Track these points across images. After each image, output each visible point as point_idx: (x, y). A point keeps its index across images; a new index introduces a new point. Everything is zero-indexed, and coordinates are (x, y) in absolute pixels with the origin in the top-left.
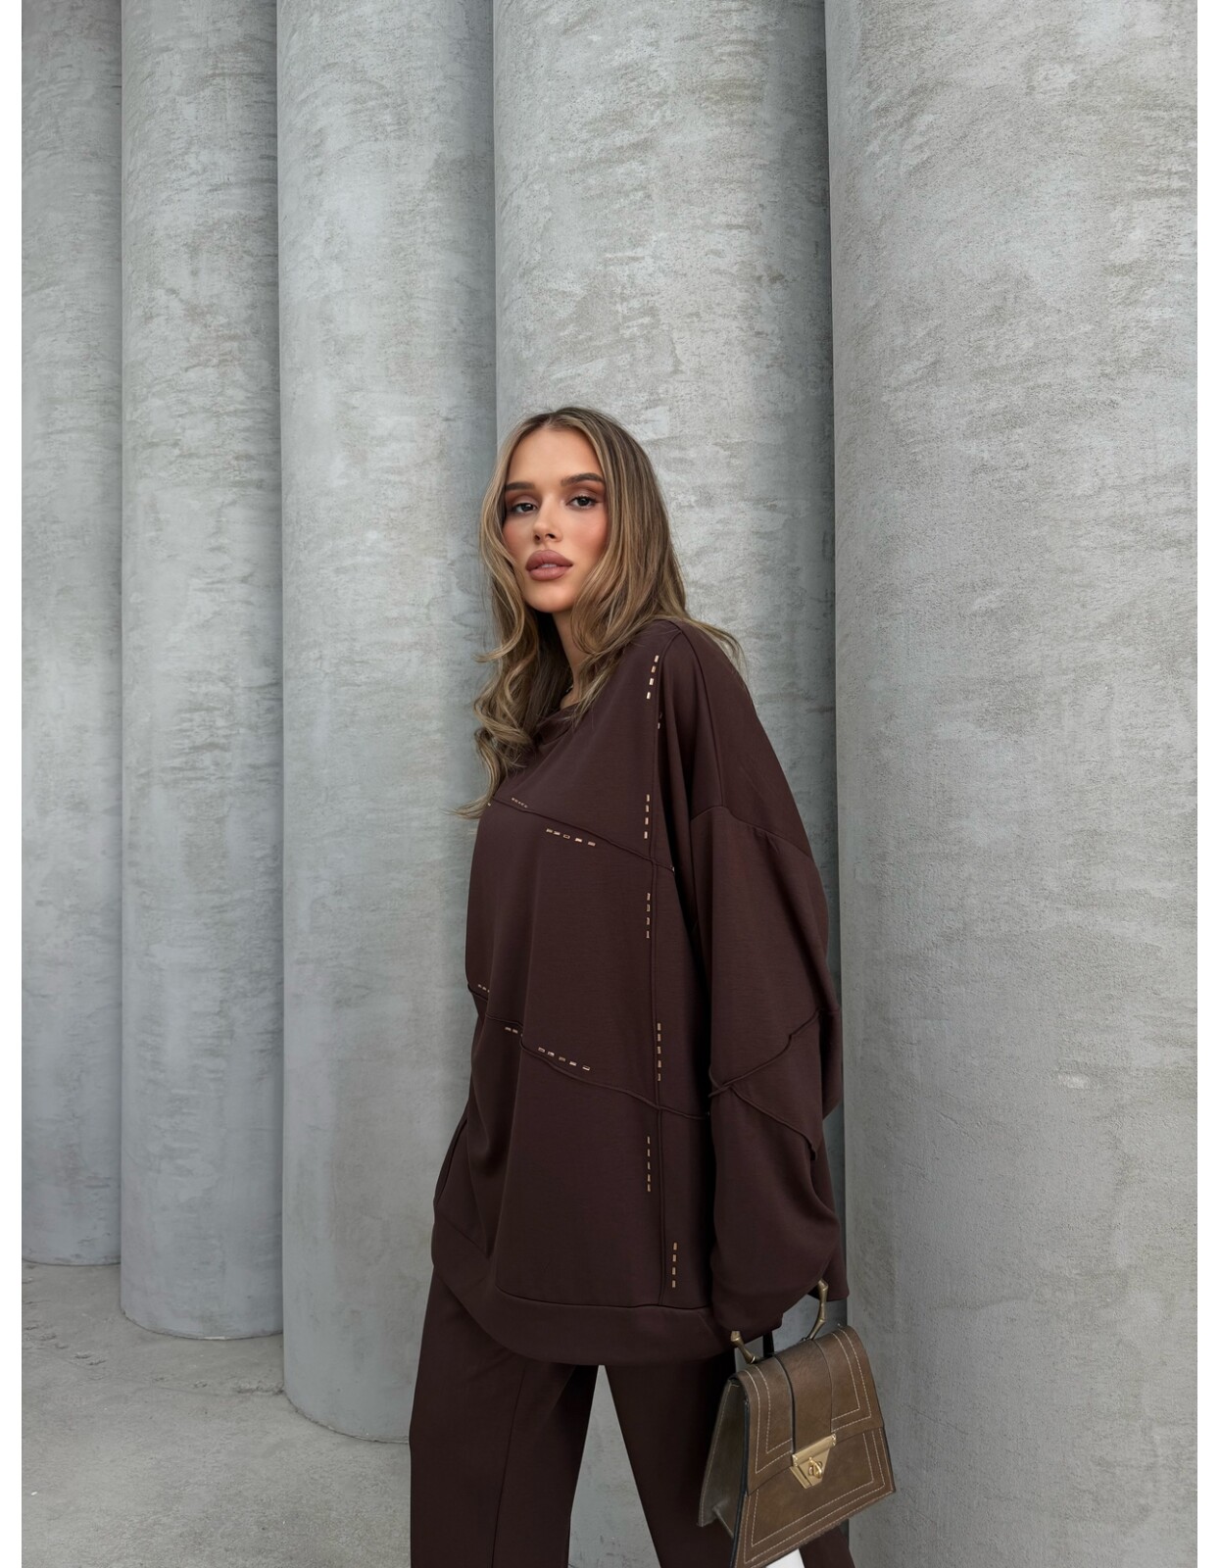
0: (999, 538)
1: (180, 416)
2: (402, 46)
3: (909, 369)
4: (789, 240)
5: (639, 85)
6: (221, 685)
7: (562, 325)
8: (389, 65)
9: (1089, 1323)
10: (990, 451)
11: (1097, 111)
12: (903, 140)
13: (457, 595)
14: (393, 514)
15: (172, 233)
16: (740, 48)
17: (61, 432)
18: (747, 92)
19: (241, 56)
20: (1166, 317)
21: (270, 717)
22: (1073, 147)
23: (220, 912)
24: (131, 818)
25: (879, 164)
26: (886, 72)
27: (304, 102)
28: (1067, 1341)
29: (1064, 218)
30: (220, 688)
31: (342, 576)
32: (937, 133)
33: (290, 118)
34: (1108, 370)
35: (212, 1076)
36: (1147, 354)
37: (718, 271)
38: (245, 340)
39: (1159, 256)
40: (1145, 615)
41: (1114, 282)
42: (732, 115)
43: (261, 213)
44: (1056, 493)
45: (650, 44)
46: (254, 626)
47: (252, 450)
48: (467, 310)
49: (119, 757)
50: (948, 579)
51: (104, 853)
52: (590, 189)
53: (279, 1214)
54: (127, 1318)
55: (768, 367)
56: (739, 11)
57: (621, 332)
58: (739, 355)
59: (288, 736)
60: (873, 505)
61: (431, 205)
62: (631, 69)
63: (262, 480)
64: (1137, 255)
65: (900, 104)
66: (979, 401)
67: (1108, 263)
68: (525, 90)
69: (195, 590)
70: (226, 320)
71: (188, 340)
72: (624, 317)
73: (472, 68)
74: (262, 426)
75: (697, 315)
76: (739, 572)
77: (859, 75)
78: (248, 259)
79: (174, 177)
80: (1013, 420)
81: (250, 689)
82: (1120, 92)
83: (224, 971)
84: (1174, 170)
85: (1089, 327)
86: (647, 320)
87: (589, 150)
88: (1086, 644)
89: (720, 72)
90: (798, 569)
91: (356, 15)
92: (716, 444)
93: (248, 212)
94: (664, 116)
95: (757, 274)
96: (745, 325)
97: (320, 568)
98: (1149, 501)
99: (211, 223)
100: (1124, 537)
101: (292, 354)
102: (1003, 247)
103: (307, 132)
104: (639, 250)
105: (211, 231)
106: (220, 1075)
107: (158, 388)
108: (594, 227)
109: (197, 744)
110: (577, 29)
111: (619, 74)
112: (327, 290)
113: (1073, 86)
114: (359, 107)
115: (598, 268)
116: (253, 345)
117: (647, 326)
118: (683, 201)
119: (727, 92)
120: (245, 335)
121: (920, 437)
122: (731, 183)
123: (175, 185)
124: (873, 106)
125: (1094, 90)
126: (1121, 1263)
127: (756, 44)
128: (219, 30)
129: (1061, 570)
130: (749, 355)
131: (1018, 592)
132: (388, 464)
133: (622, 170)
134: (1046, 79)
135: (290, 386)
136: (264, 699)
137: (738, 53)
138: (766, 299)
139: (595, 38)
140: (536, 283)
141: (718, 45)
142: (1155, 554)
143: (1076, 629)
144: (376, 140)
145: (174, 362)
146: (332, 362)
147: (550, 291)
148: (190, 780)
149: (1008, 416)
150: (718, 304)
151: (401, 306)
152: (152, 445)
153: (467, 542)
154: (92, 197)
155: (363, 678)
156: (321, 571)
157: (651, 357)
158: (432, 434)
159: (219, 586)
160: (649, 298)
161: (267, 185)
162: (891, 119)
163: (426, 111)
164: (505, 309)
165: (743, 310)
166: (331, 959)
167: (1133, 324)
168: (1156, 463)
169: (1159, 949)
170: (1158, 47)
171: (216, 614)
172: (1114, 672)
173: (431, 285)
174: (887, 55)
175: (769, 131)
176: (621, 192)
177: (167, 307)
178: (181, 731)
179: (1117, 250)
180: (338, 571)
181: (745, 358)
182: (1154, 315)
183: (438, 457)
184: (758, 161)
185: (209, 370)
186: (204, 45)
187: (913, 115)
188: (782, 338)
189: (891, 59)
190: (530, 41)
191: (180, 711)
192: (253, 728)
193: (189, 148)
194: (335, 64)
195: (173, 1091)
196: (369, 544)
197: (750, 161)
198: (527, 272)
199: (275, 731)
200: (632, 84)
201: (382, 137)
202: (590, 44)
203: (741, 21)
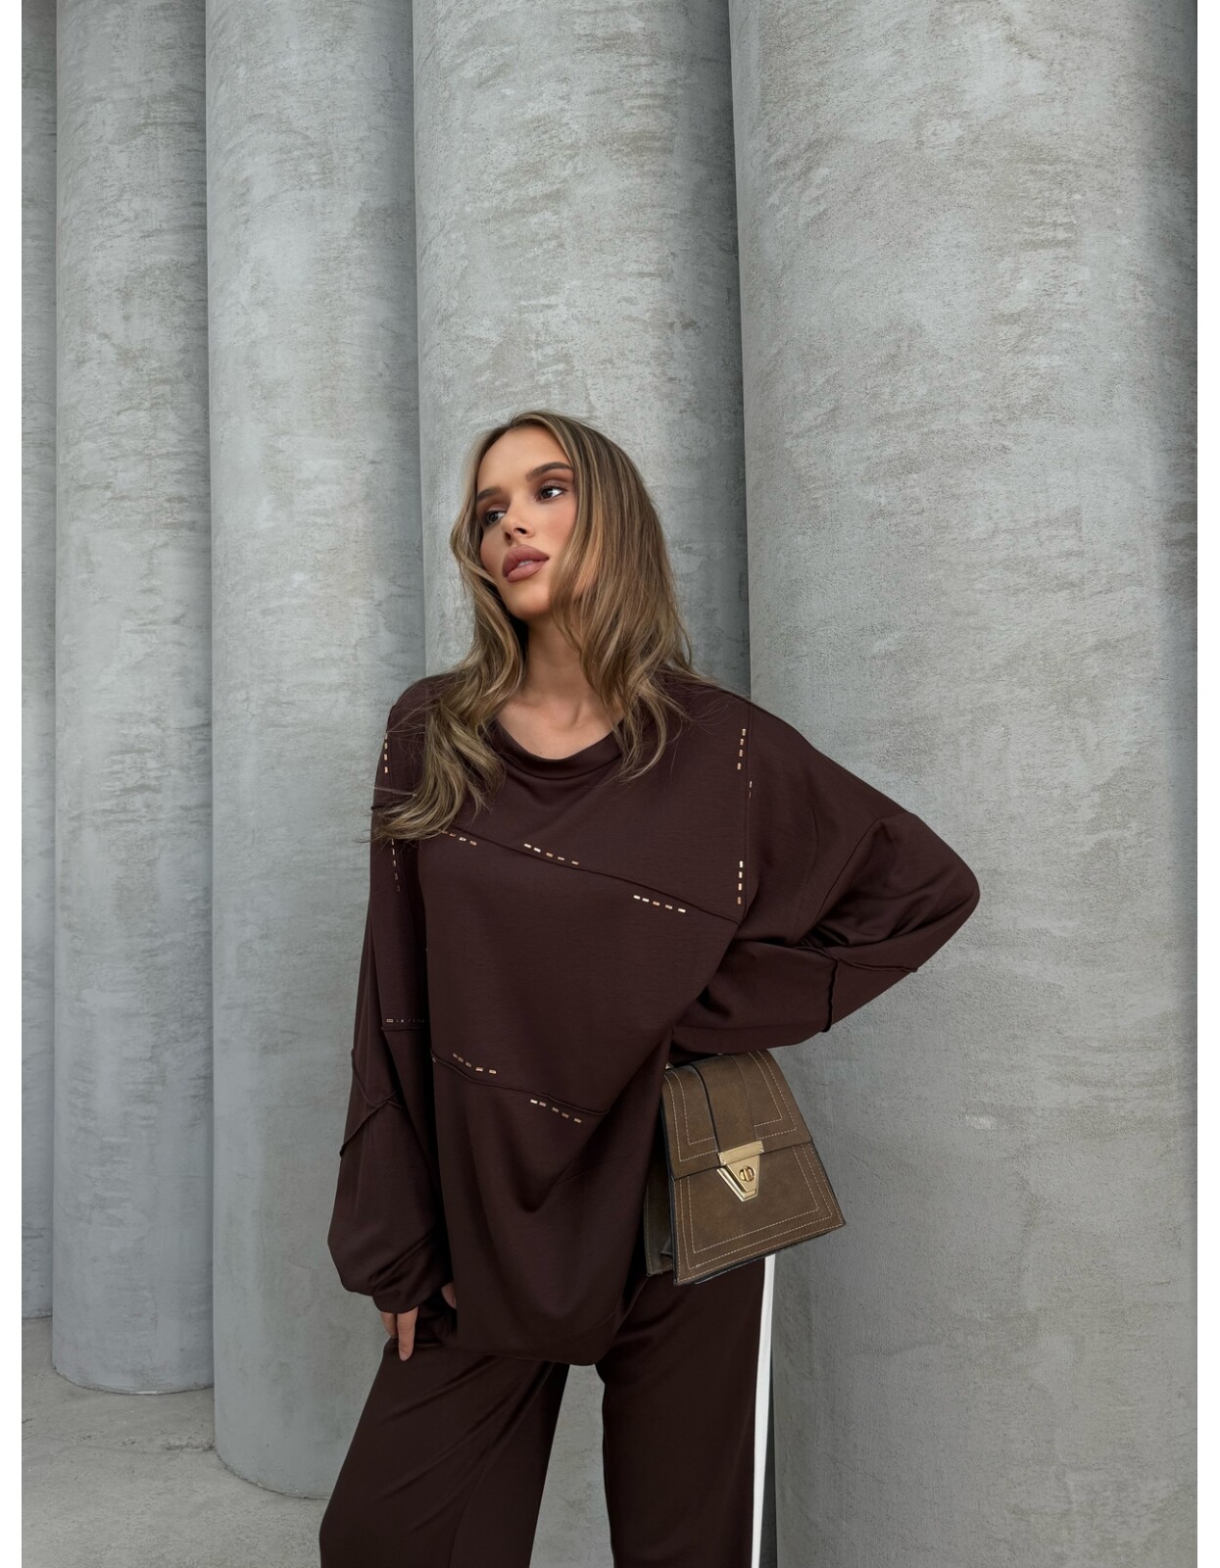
0: (897, 582)
1: (112, 459)
2: (327, 98)
3: (809, 416)
4: (701, 287)
5: (551, 138)
6: (153, 726)
7: (479, 371)
8: (314, 116)
9: (1001, 1368)
10: (887, 497)
11: (983, 165)
12: (801, 192)
13: (384, 635)
14: (319, 556)
15: (104, 279)
16: (650, 102)
18: (657, 144)
19: (173, 106)
20: (1054, 364)
21: (202, 757)
22: (962, 200)
23: (151, 956)
24: (63, 861)
25: (779, 216)
26: (784, 126)
27: (231, 151)
28: (980, 1387)
29: (954, 269)
30: (152, 730)
31: (270, 618)
32: (832, 186)
33: (217, 167)
34: (1000, 416)
35: (144, 1123)
36: (1037, 400)
37: (631, 319)
38: (177, 383)
39: (1046, 305)
40: (1040, 656)
41: (1004, 331)
42: (642, 166)
43: (192, 259)
44: (951, 536)
45: (562, 98)
46: (186, 667)
47: (184, 491)
48: (393, 355)
49: (52, 797)
50: (849, 622)
51: (38, 896)
52: (504, 238)
53: (210, 1265)
54: (58, 1374)
56: (649, 65)
57: (537, 378)
58: (652, 400)
59: (217, 778)
60: (778, 550)
61: (356, 252)
62: (543, 122)
63: (194, 522)
64: (1024, 305)
65: (798, 157)
66: (876, 447)
67: (996, 313)
68: (442, 142)
69: (128, 632)
70: (158, 364)
71: (120, 384)
72: (539, 364)
73: (396, 119)
74: (194, 468)
75: (611, 361)
77: (759, 129)
78: (180, 304)
79: (106, 223)
80: (908, 466)
81: (182, 730)
82: (1006, 146)
83: (154, 1015)
84: (1059, 222)
85: (979, 375)
86: (561, 367)
87: (503, 200)
88: (982, 686)
89: (630, 125)
90: (715, 610)
91: (281, 67)
93: (180, 258)
94: (575, 168)
95: (670, 321)
96: (657, 372)
97: (246, 611)
98: (1041, 544)
99: (143, 268)
100: (1018, 580)
101: (221, 397)
102: (897, 297)
103: (234, 180)
104: (553, 297)
105: (143, 277)
106: (152, 1122)
107: (90, 431)
108: (509, 275)
109: (128, 786)
110: (491, 82)
111: (531, 126)
112: (253, 335)
113: (960, 141)
114: (285, 156)
115: (514, 315)
116: (186, 389)
117: (561, 373)
118: (595, 250)
119: (639, 144)
120: (177, 378)
121: (822, 483)
122: (642, 232)
123: (107, 231)
124: (772, 160)
125: (981, 145)
126: (1032, 1306)
127: (666, 98)
128: (151, 80)
129: (957, 613)
130: (662, 400)
131: (916, 634)
132: (316, 506)
133: (536, 220)
134: (934, 134)
135: (220, 431)
136: (196, 739)
137: (648, 106)
138: (678, 346)
139: (508, 92)
140: (453, 330)
141: (627, 99)
142: (1049, 596)
143: (972, 671)
144: (302, 189)
145: (106, 405)
146: (257, 406)
147: (467, 337)
148: (120, 822)
149: (904, 461)
150: (631, 351)
151: (327, 351)
152: (85, 488)
153: (394, 583)
155: (289, 719)
156: (248, 613)
157: (565, 403)
158: (358, 476)
159: (150, 627)
160: (563, 345)
161: (199, 231)
162: (789, 173)
163: (351, 161)
164: (425, 355)
165: (656, 356)
166: (258, 1004)
167: (1023, 371)
168: (1048, 507)
169: (1062, 987)
170: (1041, 103)
171: (148, 655)
172: (1011, 713)
173: (356, 330)
174: (785, 110)
175: (679, 182)
176: (535, 241)
177: (100, 351)
178: (112, 773)
179: (1006, 300)
180: (264, 613)
181: (658, 404)
182: (1042, 362)
183: (364, 500)
184: (673, 211)
185: (142, 414)
186: (137, 95)
187: (810, 168)
188: (694, 384)
189: (788, 114)
190: (446, 95)
191: (112, 753)
192: (184, 769)
193: (121, 196)
194: (262, 114)
195: (104, 1139)
196: (295, 586)
197: (661, 211)
198: (446, 318)
199: (207, 773)
200: (544, 137)
201: (307, 186)
202: (504, 96)
203: (651, 75)
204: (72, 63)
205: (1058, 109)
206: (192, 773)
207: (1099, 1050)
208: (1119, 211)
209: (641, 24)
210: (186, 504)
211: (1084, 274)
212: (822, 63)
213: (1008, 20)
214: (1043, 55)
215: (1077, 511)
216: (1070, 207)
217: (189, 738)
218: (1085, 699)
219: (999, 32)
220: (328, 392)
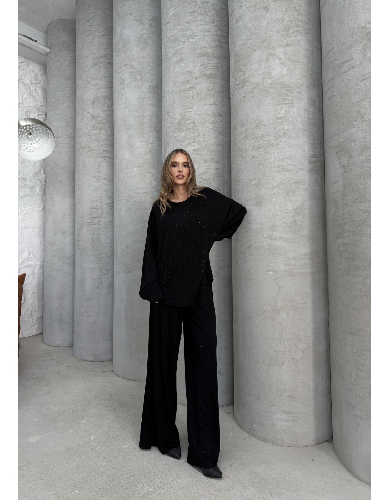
0: (257, 170)
1: (90, 141)
2: (142, 61)
3: (242, 137)
4: (223, 107)
5: (192, 75)
6: (100, 203)
7: (176, 125)
8: (139, 65)
9: (273, 319)
10: (256, 153)
11: (275, 88)
12: (241, 91)
13: (154, 182)
14: (139, 164)
15: (88, 99)
16: (213, 67)
17: (60, 144)
18: (214, 76)
19: (104, 59)
20: (288, 127)
21: (111, 210)
22: (271, 95)
23: (99, 255)
24: (78, 234)
25: (237, 95)
26: (238, 77)
28: (269, 323)
29: (269, 108)
30: (99, 204)
32: (247, 90)
33: (116, 75)
34: (277, 138)
35: (97, 293)
36: (285, 134)
37: (208, 114)
39: (287, 116)
40: (283, 184)
41: (278, 121)
42: (211, 81)
43: (109, 94)
44: (267, 161)
45: (194, 67)
46: (107, 190)
47: (107, 149)
48: (156, 119)
49: (74, 221)
50: (248, 178)
51: (69, 244)
52: (181, 96)
55: (218, 134)
56: (213, 59)
57: (188, 127)
59: (116, 214)
60: (236, 163)
61: (148, 96)
62: (190, 72)
63: (109, 156)
64: (282, 116)
65: (241, 84)
66: (254, 143)
67: (277, 117)
68: (168, 74)
69: (94, 181)
70: (101, 119)
71: (92, 124)
72: (188, 124)
73: (157, 66)
74: (110, 144)
75: (203, 123)
76: (212, 177)
78: (106, 105)
79: (89, 86)
80: (260, 147)
81: (106, 204)
82: (280, 84)
83: (100, 269)
85: (273, 129)
86: (193, 124)
87: (181, 88)
88: (272, 190)
89: (208, 72)
90: (225, 176)
91: (132, 54)
92: (207, 150)
93: (106, 94)
94: (197, 82)
95: (216, 114)
96: (213, 125)
97: (123, 176)
98: (284, 162)
99: (97, 97)
100: (280, 170)
101: (117, 128)
102: (258, 114)
103: (120, 79)
104: (191, 109)
105: (97, 99)
106: (99, 293)
107: (85, 135)
108: (182, 104)
109: (94, 217)
110: (179, 62)
111: (187, 72)
112: (125, 114)
113: (271, 83)
115: (183, 113)
116: (107, 125)
117: (193, 126)
118: (201, 99)
119: (210, 77)
120: (105, 122)
121: (244, 150)
122: (211, 95)
123: (89, 88)
124: (236, 84)
125: (275, 84)
126: (279, 307)
127: (216, 66)
128: (99, 53)
129: (268, 176)
131: (260, 180)
132: (139, 153)
133: (188, 93)
134: (266, 82)
135: (116, 135)
136: (109, 206)
137: (212, 68)
138: (218, 120)
139: (183, 65)
140: (170, 116)
141: (208, 67)
142: (285, 173)
143: (270, 187)
144: (136, 81)
145: (89, 129)
146: (126, 130)
147: (173, 117)
148: (92, 225)
150: (208, 121)
151: (141, 118)
152: (83, 148)
154: (67, 88)
155: (133, 200)
157: (194, 132)
158: (148, 147)
159: (99, 180)
160: (194, 120)
161: (111, 88)
162: (239, 87)
163: (147, 75)
164: (164, 121)
165: (213, 122)
166: (125, 263)
167: (282, 129)
168: (286, 155)
169: (285, 247)
170: (287, 76)
171: (98, 187)
172: (277, 195)
173: (148, 114)
174: (238, 74)
175: (219, 84)
176: (188, 97)
177: (87, 116)
178: (90, 214)
179: (279, 115)
180: (127, 177)
181: (213, 132)
183: (149, 152)
184: (217, 91)
185: (97, 131)
186: (96, 56)
187: (243, 87)
188: (221, 128)
190: (169, 64)
191: (90, 209)
192: (107, 213)
193: (92, 80)
194: (127, 65)
195: (88, 297)
196: (134, 171)
197: (214, 91)
198: (169, 113)
199: (113, 213)
200: (190, 75)
201: (137, 81)
202: (182, 66)
203: (213, 61)
204: (81, 48)
205: (290, 77)
206: (108, 214)
207: (292, 259)
208: (302, 97)
209: (211, 51)
210: (107, 152)
211: (294, 110)
212: (246, 65)
213: (280, 59)
214: (287, 66)
215: (291, 156)
216: (292, 96)
217: (108, 206)
218: (291, 193)
219: (279, 62)
220: (142, 128)
